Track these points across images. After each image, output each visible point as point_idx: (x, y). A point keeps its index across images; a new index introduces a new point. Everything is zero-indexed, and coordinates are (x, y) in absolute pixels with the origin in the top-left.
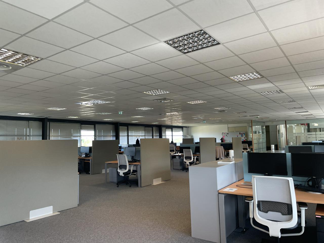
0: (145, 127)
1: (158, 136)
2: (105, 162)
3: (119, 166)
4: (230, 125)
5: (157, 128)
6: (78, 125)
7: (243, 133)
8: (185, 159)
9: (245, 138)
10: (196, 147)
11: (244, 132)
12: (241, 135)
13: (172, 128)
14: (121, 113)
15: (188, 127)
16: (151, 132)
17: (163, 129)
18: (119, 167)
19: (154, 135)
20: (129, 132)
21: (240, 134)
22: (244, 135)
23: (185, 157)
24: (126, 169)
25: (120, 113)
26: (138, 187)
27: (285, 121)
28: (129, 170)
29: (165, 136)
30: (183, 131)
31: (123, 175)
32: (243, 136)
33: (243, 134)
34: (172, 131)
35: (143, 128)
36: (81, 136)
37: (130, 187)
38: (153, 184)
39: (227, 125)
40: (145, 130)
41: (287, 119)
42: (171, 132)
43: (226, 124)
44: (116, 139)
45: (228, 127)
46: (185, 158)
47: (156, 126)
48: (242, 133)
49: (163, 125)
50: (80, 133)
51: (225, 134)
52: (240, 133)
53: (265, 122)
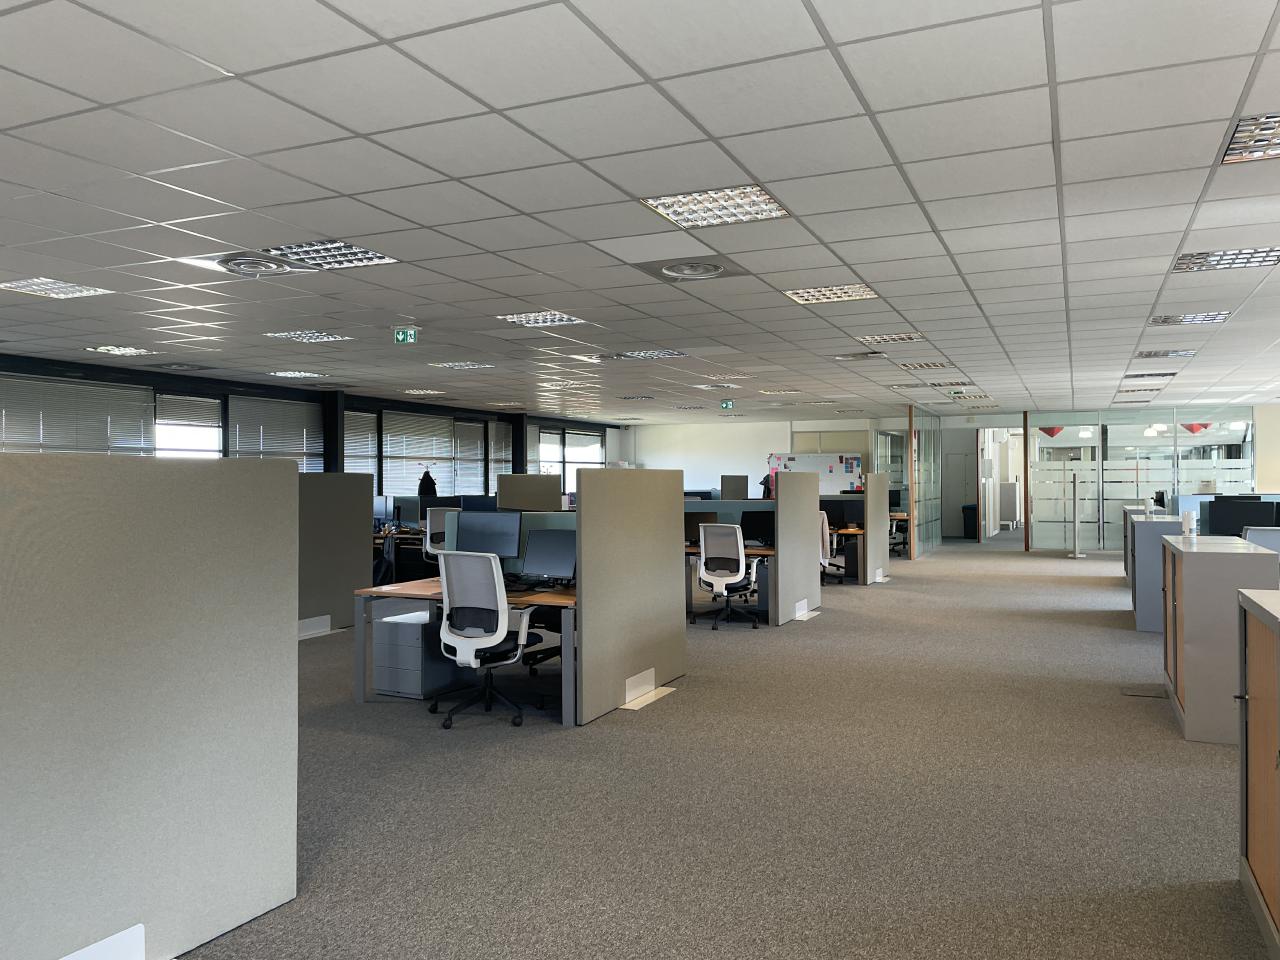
0: (457, 419)
1: (507, 461)
2: (357, 592)
3: (446, 612)
4: (801, 425)
5: (503, 425)
6: (138, 395)
7: (851, 459)
8: (707, 568)
9: (860, 477)
10: (744, 513)
11: (859, 455)
12: (846, 467)
13: (562, 426)
14: (411, 335)
15: (627, 427)
16: (480, 444)
17: (531, 430)
18: (449, 617)
19: (492, 456)
20: (387, 438)
21: (841, 462)
22: (858, 466)
23: (703, 560)
24: (491, 628)
25: (401, 337)
26: (561, 723)
27: (1025, 413)
28: (510, 633)
29: (537, 462)
30: (603, 444)
31: (475, 664)
32: (852, 472)
33: (855, 463)
34: (563, 443)
35: (444, 422)
36: (155, 449)
37: (516, 724)
38: (627, 706)
39: (788, 423)
40: (454, 435)
41: (1029, 405)
42: (557, 448)
43: (787, 420)
44: (327, 469)
45: (793, 433)
46: (706, 564)
47: (503, 417)
48: (848, 456)
49: (529, 413)
50: (149, 434)
51: (779, 459)
52: (841, 458)
53: (939, 417)
